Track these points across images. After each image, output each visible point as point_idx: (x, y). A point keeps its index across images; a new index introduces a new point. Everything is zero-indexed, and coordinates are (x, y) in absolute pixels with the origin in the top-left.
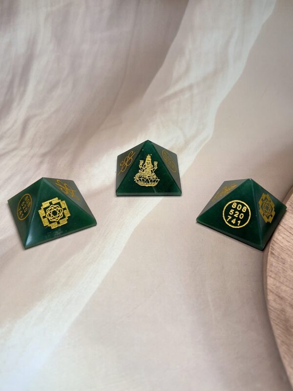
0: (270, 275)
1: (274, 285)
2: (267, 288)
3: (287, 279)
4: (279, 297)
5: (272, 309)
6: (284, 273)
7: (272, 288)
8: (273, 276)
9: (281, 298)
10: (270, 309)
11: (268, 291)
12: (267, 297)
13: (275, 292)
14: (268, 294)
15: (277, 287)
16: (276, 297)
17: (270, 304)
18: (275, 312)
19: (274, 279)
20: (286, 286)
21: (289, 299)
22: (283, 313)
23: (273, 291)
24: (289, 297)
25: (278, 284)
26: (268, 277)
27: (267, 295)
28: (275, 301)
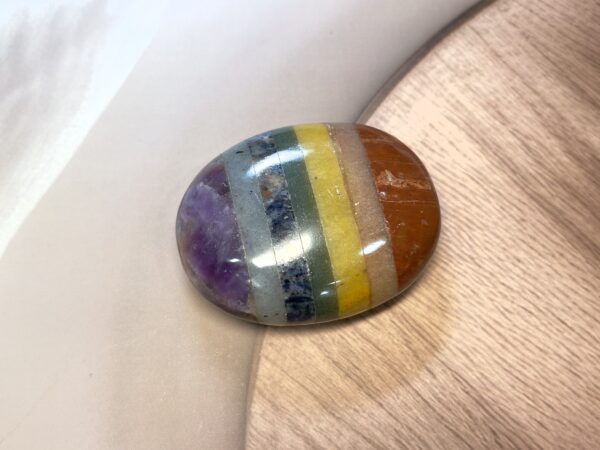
0: (266, 354)
1: (269, 379)
2: (254, 387)
3: (299, 363)
4: (273, 405)
5: (255, 433)
6: (295, 347)
7: (265, 384)
8: (271, 357)
9: (276, 408)
10: (251, 434)
11: (256, 392)
12: (250, 406)
13: (268, 395)
14: (255, 399)
15: (275, 383)
16: (268, 406)
17: (253, 422)
18: (257, 441)
19: (274, 363)
20: (292, 378)
21: (291, 409)
22: (273, 442)
23: (265, 392)
24: (292, 405)
25: (277, 376)
26: (263, 359)
27: (251, 401)
28: (263, 415)
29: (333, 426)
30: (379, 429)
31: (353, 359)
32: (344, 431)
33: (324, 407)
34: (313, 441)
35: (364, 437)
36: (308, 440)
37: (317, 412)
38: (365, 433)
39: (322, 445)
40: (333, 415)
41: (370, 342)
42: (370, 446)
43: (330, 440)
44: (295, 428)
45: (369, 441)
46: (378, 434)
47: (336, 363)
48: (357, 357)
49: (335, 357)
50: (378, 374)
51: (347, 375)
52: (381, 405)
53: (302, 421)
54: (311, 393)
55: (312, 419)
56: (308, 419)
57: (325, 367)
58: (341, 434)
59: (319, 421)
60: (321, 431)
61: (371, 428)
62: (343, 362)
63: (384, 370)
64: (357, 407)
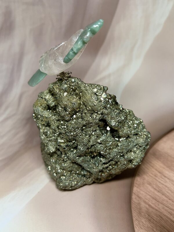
2: (132, 192)
4: (138, 196)
5: (133, 202)
9: (139, 197)
10: (133, 203)
11: (133, 193)
13: (136, 194)
15: (138, 192)
17: (133, 200)
18: (134, 204)
19: (137, 187)
20: (143, 191)
21: (144, 198)
22: (139, 205)
23: (135, 193)
25: (139, 190)
26: (134, 187)
28: (136, 198)
29: (156, 203)
30: (170, 205)
31: (160, 188)
32: (160, 204)
33: (153, 198)
34: (151, 206)
35: (166, 206)
36: (149, 205)
37: (151, 199)
38: (166, 205)
39: (154, 207)
40: (156, 200)
41: (163, 185)
42: (168, 208)
43: (156, 206)
44: (145, 202)
45: (168, 207)
46: (170, 206)
47: (155, 189)
48: (161, 188)
49: (155, 188)
50: (167, 192)
51: (159, 192)
52: (170, 199)
53: (147, 201)
54: (149, 195)
55: (150, 200)
56: (149, 201)
57: (152, 190)
58: (159, 205)
59: (152, 201)
60: (153, 204)
61: (168, 204)
62: (157, 189)
63: (169, 192)
64: (163, 199)
